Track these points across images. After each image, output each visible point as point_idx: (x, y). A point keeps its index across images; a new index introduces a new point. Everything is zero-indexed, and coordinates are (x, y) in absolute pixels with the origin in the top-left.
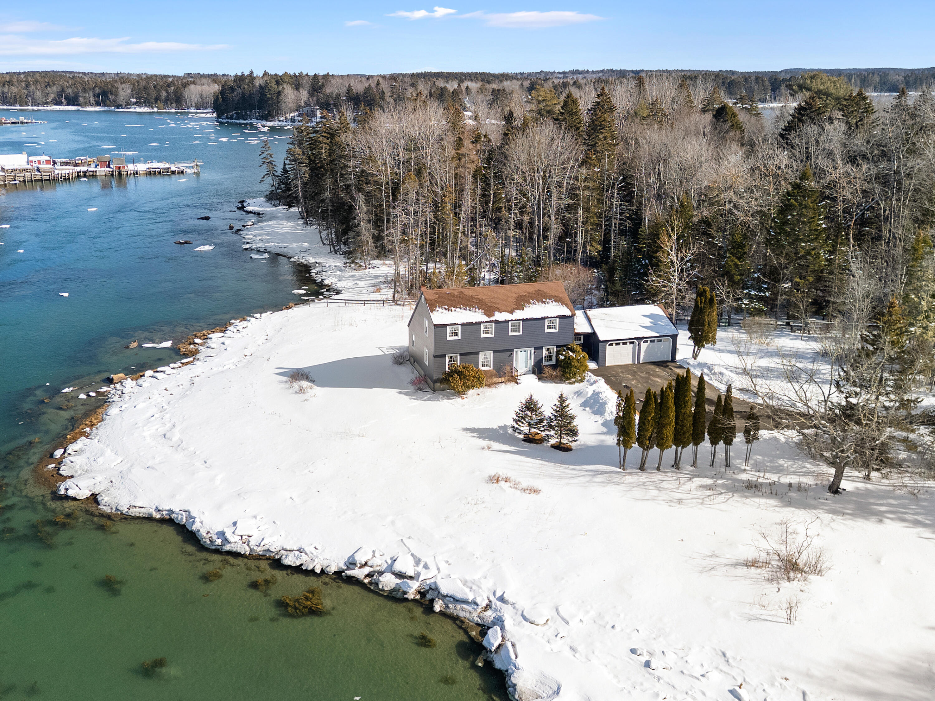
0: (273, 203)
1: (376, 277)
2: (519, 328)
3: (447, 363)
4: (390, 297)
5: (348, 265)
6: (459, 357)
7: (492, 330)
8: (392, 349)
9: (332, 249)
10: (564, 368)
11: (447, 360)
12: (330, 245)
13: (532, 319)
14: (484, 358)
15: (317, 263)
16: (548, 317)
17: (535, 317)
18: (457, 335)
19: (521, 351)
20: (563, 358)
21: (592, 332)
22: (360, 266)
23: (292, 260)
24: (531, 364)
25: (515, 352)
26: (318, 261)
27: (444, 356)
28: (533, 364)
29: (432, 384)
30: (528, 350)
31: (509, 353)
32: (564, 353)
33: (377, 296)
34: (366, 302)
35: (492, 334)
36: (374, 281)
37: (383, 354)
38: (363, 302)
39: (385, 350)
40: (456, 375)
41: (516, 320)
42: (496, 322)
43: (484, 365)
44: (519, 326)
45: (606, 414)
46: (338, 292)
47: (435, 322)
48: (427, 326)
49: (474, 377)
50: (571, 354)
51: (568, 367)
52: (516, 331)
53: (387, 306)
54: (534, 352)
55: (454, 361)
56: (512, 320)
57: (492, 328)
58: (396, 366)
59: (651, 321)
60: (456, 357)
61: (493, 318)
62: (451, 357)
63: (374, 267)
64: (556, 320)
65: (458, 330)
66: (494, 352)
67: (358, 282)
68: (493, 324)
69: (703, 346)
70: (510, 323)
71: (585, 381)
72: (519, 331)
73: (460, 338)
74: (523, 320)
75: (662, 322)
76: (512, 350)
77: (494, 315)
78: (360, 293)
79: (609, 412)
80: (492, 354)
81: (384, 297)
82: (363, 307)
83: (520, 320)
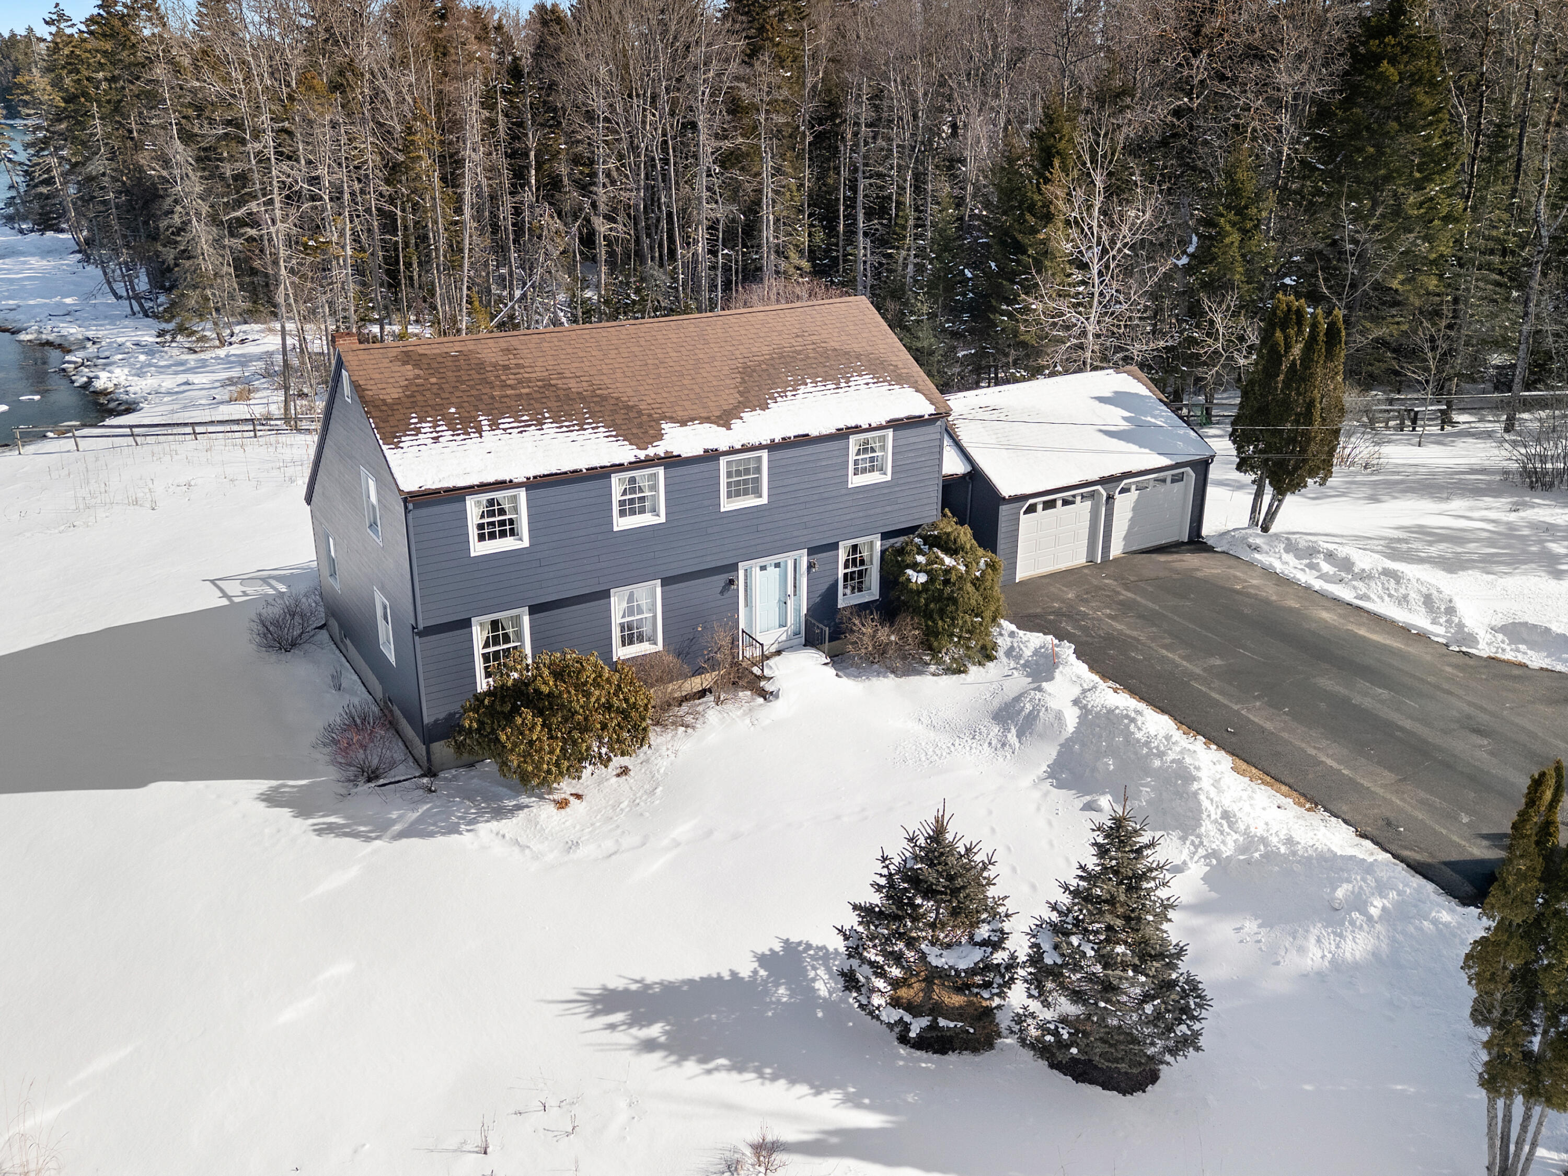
0: (16, 226)
1: (243, 361)
2: (757, 481)
3: (479, 650)
4: (276, 410)
5: (168, 337)
6: (526, 620)
7: (655, 498)
8: (265, 580)
9: (136, 308)
10: (928, 615)
11: (479, 635)
12: (129, 298)
13: (803, 440)
14: (630, 611)
15: (89, 339)
16: (857, 429)
17: (814, 433)
18: (513, 532)
19: (763, 568)
20: (923, 578)
21: (969, 469)
22: (203, 339)
23: (23, 337)
24: (798, 610)
25: (741, 573)
26: (90, 334)
27: (466, 624)
28: (804, 611)
29: (420, 749)
30: (788, 559)
31: (721, 579)
32: (920, 559)
33: (239, 411)
34: (198, 429)
35: (654, 511)
36: (235, 373)
37: (224, 602)
38: (189, 430)
39: (233, 589)
40: (527, 713)
41: (745, 449)
42: (671, 461)
43: (628, 640)
44: (758, 470)
45: (1207, 827)
46: (130, 408)
47: (409, 484)
48: (374, 499)
49: (608, 707)
50: (948, 561)
51: (942, 613)
52: (746, 492)
53: (266, 437)
54: (810, 566)
55: (507, 639)
56: (732, 451)
57: (654, 488)
58: (273, 657)
59: (1127, 414)
60: (517, 621)
61: (658, 449)
62: (495, 625)
63: (243, 341)
64: (883, 439)
65: (516, 510)
66: (666, 582)
67: (192, 378)
68: (661, 471)
69: (1296, 485)
70: (723, 461)
71: (1000, 653)
72: (757, 493)
73: (526, 543)
74: (772, 447)
75: (1155, 417)
76: (734, 567)
77: (659, 436)
78: (192, 405)
79: (1216, 814)
80: (659, 590)
81: (258, 411)
82: (190, 444)
83: (760, 447)
